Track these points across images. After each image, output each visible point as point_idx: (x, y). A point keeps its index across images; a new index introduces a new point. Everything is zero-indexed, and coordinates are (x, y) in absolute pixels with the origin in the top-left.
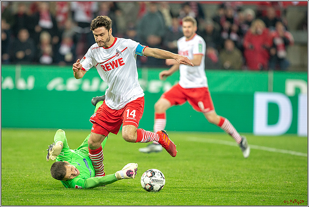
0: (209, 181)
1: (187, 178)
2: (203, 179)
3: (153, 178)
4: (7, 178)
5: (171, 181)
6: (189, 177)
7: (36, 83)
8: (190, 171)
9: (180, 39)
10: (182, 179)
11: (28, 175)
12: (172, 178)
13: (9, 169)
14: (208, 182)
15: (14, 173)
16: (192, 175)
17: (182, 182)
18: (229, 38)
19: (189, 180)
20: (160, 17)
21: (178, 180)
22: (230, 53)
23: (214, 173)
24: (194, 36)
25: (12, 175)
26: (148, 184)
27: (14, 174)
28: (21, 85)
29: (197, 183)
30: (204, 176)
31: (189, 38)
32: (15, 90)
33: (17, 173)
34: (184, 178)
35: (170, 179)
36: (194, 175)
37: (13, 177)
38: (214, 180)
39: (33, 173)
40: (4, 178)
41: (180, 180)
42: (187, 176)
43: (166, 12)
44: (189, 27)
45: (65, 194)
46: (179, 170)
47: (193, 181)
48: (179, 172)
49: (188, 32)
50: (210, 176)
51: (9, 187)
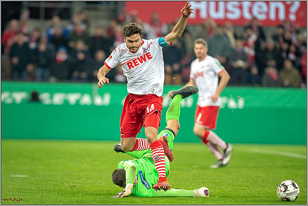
0: (270, 189)
1: (250, 186)
2: (264, 188)
3: (287, 192)
4: (85, 186)
5: (235, 188)
6: (251, 186)
7: (112, 99)
8: (253, 180)
9: (194, 61)
10: (245, 187)
11: (104, 184)
12: (236, 186)
13: (87, 178)
14: (268, 190)
15: (91, 181)
16: (254, 184)
17: (245, 189)
18: (288, 58)
19: (251, 188)
20: (225, 39)
21: (241, 188)
22: (288, 72)
23: (275, 182)
24: (205, 57)
25: (89, 183)
26: (284, 198)
27: (91, 183)
28: (98, 101)
29: (259, 190)
30: (265, 184)
31: (201, 59)
32: (93, 106)
33: (95, 181)
34: (247, 186)
35: (235, 187)
36: (255, 183)
37: (91, 185)
38: (275, 188)
39: (108, 181)
40: (82, 186)
41: (243, 188)
42: (249, 184)
43: (230, 34)
44: (201, 48)
45: (138, 200)
46: (242, 179)
47: (255, 189)
48: (242, 180)
49: (200, 53)
50: (271, 184)
51: (87, 194)
